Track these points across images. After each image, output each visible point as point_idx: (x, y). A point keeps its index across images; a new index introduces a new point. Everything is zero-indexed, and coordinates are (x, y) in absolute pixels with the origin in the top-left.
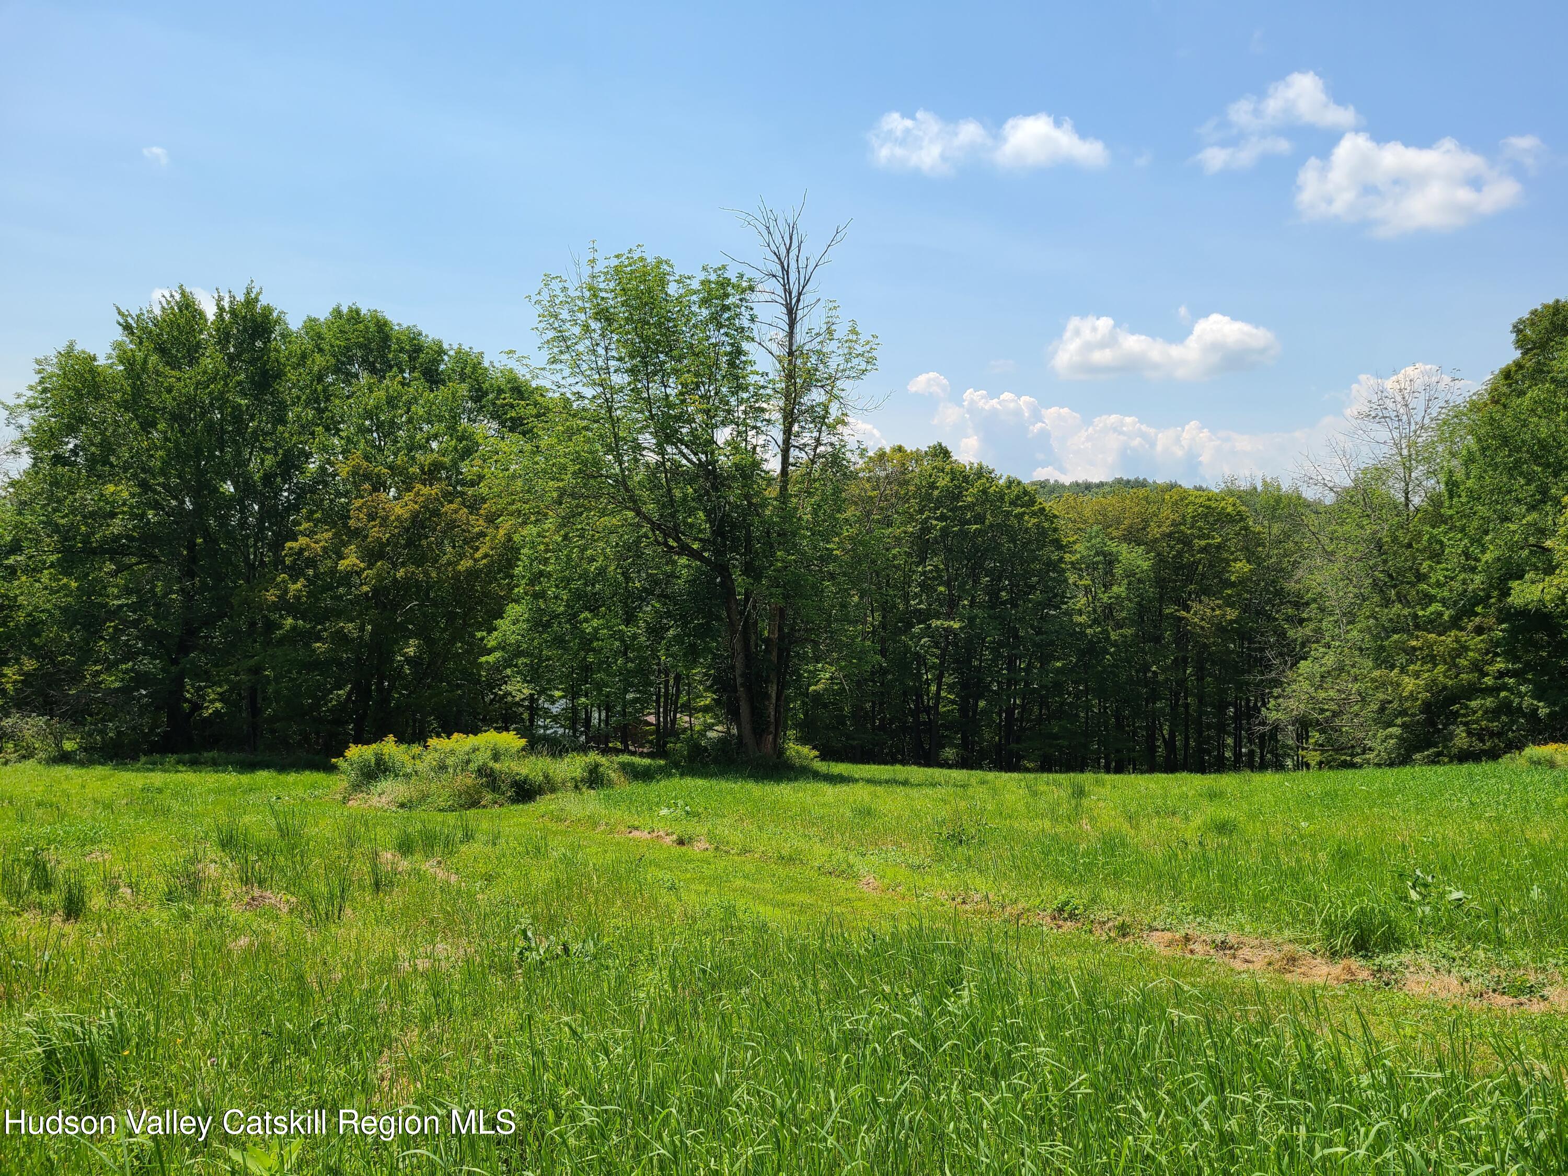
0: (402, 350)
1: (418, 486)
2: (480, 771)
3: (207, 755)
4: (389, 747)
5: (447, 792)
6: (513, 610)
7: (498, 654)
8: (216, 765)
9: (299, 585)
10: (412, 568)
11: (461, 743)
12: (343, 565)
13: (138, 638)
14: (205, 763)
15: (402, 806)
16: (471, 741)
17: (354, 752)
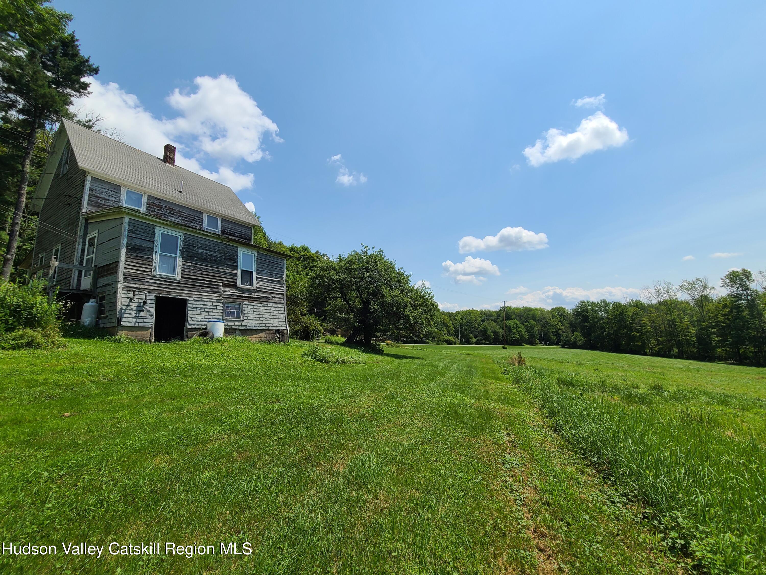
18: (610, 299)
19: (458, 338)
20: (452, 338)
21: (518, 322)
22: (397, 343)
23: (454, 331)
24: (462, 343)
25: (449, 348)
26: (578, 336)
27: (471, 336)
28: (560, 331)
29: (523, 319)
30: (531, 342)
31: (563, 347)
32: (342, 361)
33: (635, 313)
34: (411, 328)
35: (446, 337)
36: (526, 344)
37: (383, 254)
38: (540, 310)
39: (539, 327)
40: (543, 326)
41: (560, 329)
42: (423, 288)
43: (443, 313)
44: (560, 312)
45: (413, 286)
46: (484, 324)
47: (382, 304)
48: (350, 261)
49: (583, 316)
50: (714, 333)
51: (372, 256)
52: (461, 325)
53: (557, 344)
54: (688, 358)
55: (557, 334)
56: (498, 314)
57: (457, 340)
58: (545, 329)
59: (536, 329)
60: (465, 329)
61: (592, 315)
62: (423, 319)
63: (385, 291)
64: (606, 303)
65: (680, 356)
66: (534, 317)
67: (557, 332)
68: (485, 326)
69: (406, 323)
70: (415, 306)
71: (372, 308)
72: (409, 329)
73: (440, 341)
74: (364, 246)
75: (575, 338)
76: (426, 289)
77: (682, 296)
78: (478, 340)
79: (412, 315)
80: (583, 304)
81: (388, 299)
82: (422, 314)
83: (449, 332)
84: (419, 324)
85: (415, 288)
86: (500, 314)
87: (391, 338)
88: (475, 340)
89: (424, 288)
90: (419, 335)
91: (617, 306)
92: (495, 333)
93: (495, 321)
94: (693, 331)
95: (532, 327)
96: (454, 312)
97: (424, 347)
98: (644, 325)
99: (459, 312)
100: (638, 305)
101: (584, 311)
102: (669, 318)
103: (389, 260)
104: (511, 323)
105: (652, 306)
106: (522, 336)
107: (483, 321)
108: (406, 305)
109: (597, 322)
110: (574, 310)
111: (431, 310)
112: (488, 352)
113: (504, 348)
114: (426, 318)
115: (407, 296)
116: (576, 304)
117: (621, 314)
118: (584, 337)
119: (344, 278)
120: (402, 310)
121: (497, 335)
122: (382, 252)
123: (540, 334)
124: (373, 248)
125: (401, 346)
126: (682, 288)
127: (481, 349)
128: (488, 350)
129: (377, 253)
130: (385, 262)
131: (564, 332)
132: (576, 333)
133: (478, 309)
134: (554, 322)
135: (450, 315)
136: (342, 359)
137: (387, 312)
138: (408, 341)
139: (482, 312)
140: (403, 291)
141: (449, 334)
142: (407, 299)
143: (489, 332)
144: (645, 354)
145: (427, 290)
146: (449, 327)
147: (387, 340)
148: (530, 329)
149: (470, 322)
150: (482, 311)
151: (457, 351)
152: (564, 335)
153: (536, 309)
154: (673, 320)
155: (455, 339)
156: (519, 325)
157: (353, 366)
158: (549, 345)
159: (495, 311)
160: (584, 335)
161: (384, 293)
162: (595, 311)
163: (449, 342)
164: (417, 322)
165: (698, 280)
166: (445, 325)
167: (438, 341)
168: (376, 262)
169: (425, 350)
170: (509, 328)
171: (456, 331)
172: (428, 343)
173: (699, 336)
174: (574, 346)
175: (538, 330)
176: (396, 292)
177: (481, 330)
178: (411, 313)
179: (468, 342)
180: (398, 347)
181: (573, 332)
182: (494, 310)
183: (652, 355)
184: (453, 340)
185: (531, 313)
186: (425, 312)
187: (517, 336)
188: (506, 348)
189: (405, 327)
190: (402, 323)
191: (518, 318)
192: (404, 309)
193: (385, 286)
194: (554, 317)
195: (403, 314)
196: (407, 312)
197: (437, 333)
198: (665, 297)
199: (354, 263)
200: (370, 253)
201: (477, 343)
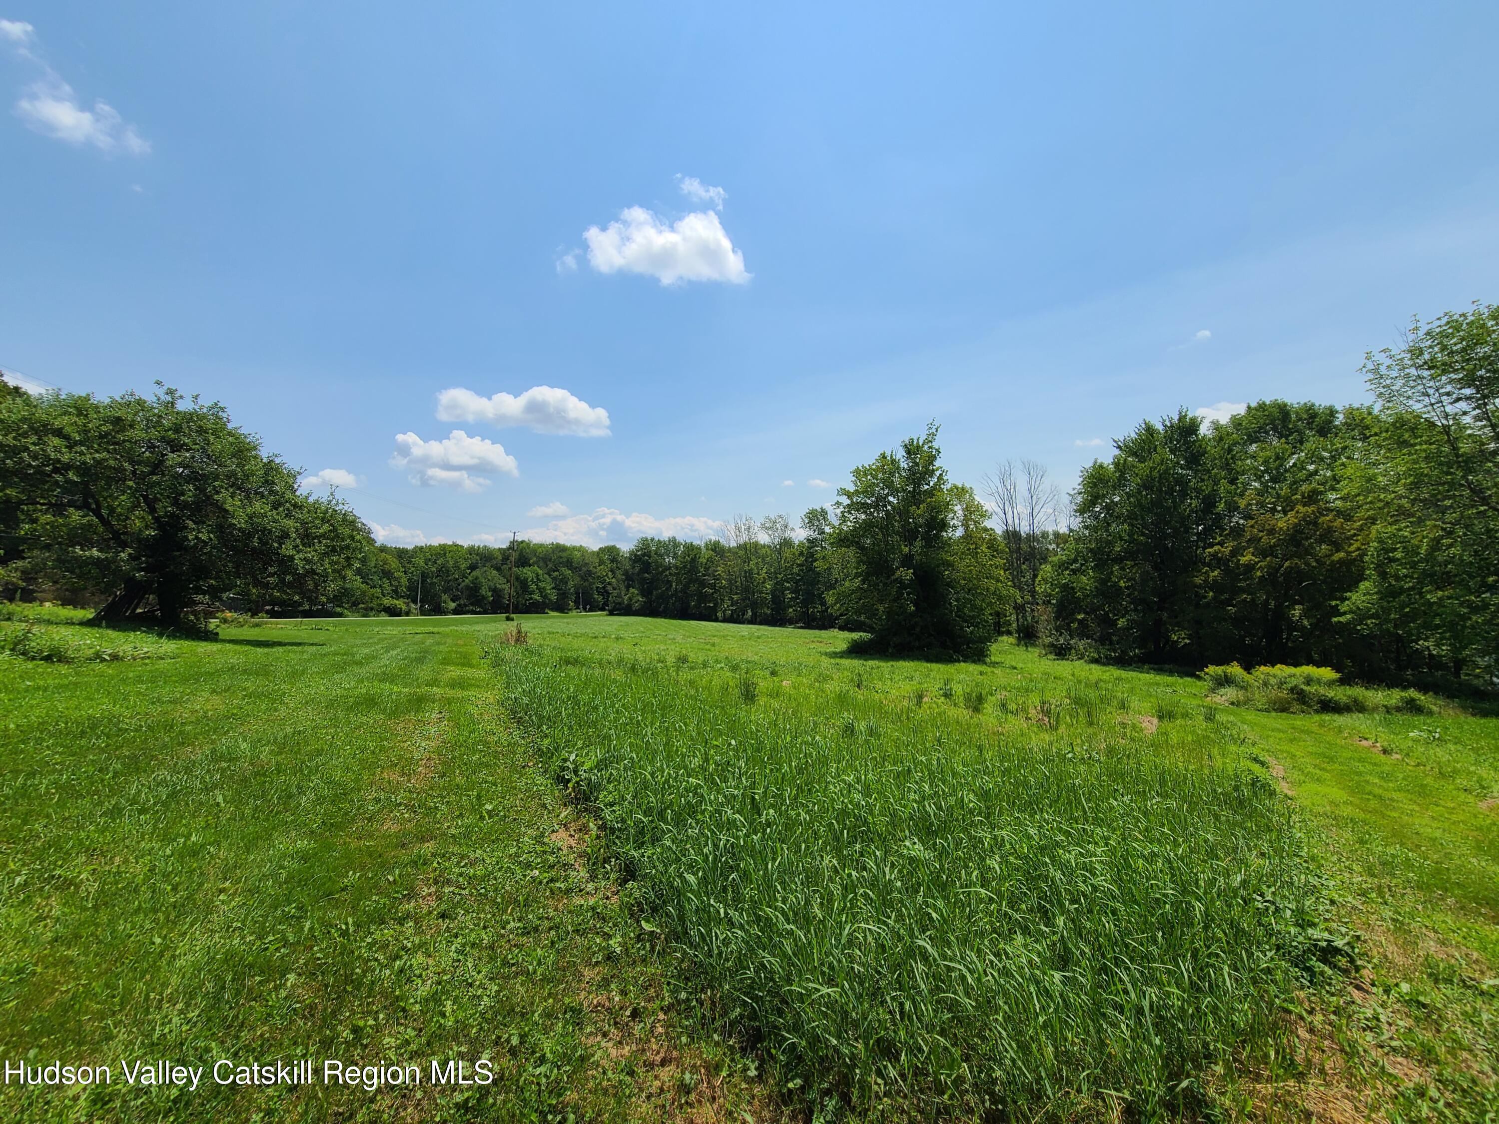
0: (1300, 419)
1: (1299, 507)
2: (1292, 690)
3: (1167, 667)
4: (1235, 670)
5: (1264, 700)
6: (1364, 585)
7: (1349, 616)
8: (1171, 673)
9: (1216, 573)
10: (1296, 561)
11: (1281, 671)
12: (1243, 560)
13: (1131, 603)
14: (1165, 671)
15: (1232, 703)
16: (1291, 670)
17: (1212, 669)
18: (681, 538)
19: (415, 602)
20: (400, 604)
21: (540, 572)
22: (252, 616)
23: (409, 589)
24: (423, 613)
25: (391, 624)
26: (635, 596)
27: (445, 597)
28: (609, 588)
29: (550, 565)
30: (561, 607)
31: (611, 613)
32: (110, 655)
33: (710, 560)
34: (299, 582)
35: (387, 601)
36: (552, 610)
37: (225, 415)
38: (580, 549)
39: (577, 580)
40: (584, 579)
41: (609, 584)
42: (330, 502)
43: (383, 549)
44: (611, 552)
45: (305, 494)
46: (474, 573)
47: (223, 529)
48: (119, 419)
49: (643, 563)
50: (788, 589)
51: (190, 417)
52: (424, 576)
53: (603, 609)
54: (761, 624)
55: (605, 593)
56: (505, 554)
57: (413, 606)
58: (586, 584)
59: (571, 583)
60: (433, 584)
61: (656, 561)
62: (327, 566)
63: (231, 502)
64: (674, 542)
65: (752, 622)
66: (568, 563)
67: (604, 588)
68: (477, 578)
69: (285, 573)
70: (307, 538)
71: (190, 537)
72: (290, 585)
73: (372, 609)
74: (165, 388)
75: (630, 599)
76: (337, 504)
77: (763, 538)
78: (459, 605)
79: (301, 556)
80: (645, 544)
81: (240, 520)
82: (326, 554)
83: (395, 591)
84: (317, 574)
85: (311, 500)
86: (509, 556)
87: (233, 606)
88: (453, 605)
89: (334, 502)
90: (316, 598)
91: (690, 548)
92: (496, 591)
93: (498, 569)
94: (768, 586)
95: (564, 581)
96: (410, 547)
97: (329, 623)
98: (717, 579)
99: (422, 548)
100: (716, 548)
101: (644, 555)
102: (746, 568)
103: (241, 431)
104: (527, 572)
105: (730, 550)
106: (545, 597)
107: (473, 567)
108: (285, 535)
109: (663, 571)
110: (632, 553)
111: (347, 547)
112: (477, 627)
113: (508, 619)
114: (332, 563)
115: (288, 516)
116: (635, 543)
117: (694, 560)
118: (643, 596)
119: (98, 462)
120: (276, 545)
121: (500, 596)
122: (223, 409)
123: (577, 593)
124: (196, 397)
125: (266, 623)
126: (763, 527)
127: (463, 623)
128: (477, 623)
129: (205, 410)
130: (230, 434)
131: (614, 589)
132: (632, 590)
133: (465, 543)
134: (602, 571)
135: (401, 554)
136: (110, 651)
137: (233, 548)
138: (286, 610)
139: (472, 550)
140: (280, 505)
141: (396, 594)
142: (290, 523)
143: (484, 591)
144: (716, 620)
145: (341, 507)
146: (396, 579)
147: (223, 611)
148: (560, 584)
149: (443, 571)
150: (473, 547)
151: (410, 629)
152: (615, 593)
153: (574, 548)
154: (751, 570)
155: (407, 604)
156: (541, 577)
157: (146, 664)
158: (591, 610)
159: (500, 549)
160: (643, 593)
161: (227, 506)
162: (661, 556)
163: (393, 612)
164: (313, 572)
165: (780, 516)
166: (387, 574)
167: (366, 609)
168: (201, 431)
169: (331, 629)
170: (523, 585)
171: (412, 588)
172: (340, 615)
173: (773, 592)
174: (627, 611)
175: (575, 586)
176: (258, 506)
177: (467, 587)
178: (298, 552)
179: (438, 610)
180: (257, 625)
181: (628, 588)
182: (497, 547)
183: (725, 620)
184: (404, 607)
185: (564, 554)
186: (334, 550)
187: (537, 597)
188: (512, 620)
189: (283, 581)
190: (275, 573)
191: (541, 564)
192: (280, 544)
193: (231, 490)
194: (601, 562)
195: (278, 554)
196: (287, 550)
197: (364, 593)
198: (744, 538)
199: (131, 426)
200: (183, 406)
201: (456, 612)
